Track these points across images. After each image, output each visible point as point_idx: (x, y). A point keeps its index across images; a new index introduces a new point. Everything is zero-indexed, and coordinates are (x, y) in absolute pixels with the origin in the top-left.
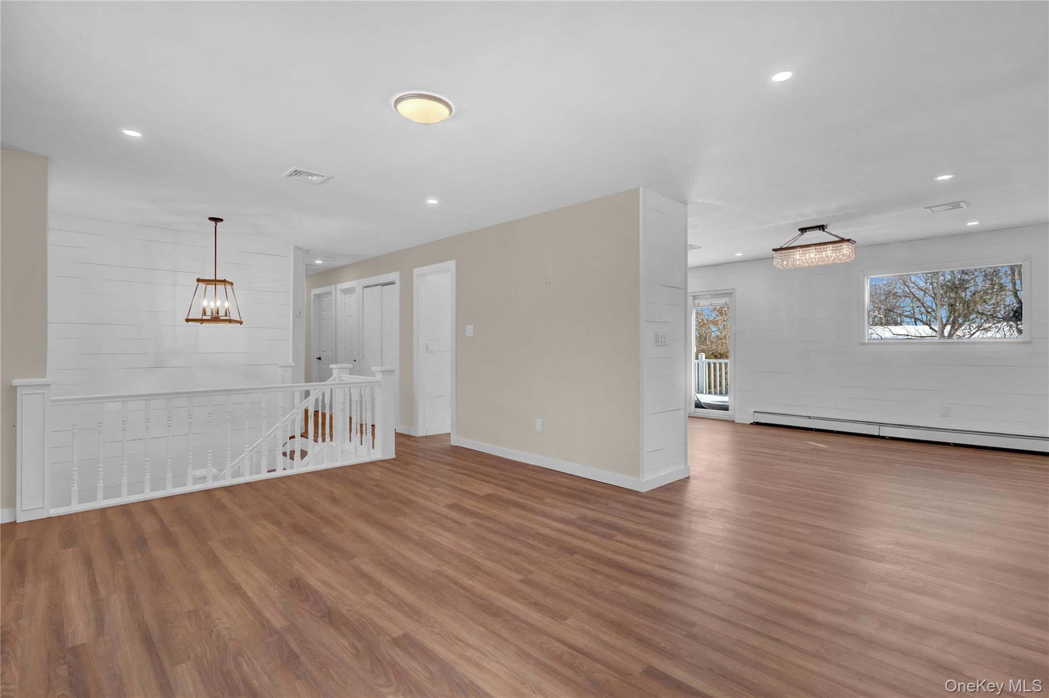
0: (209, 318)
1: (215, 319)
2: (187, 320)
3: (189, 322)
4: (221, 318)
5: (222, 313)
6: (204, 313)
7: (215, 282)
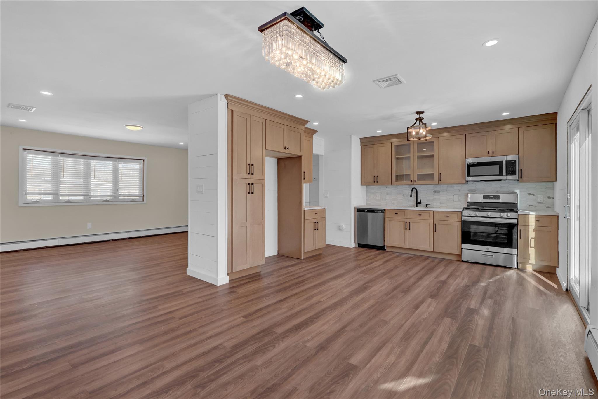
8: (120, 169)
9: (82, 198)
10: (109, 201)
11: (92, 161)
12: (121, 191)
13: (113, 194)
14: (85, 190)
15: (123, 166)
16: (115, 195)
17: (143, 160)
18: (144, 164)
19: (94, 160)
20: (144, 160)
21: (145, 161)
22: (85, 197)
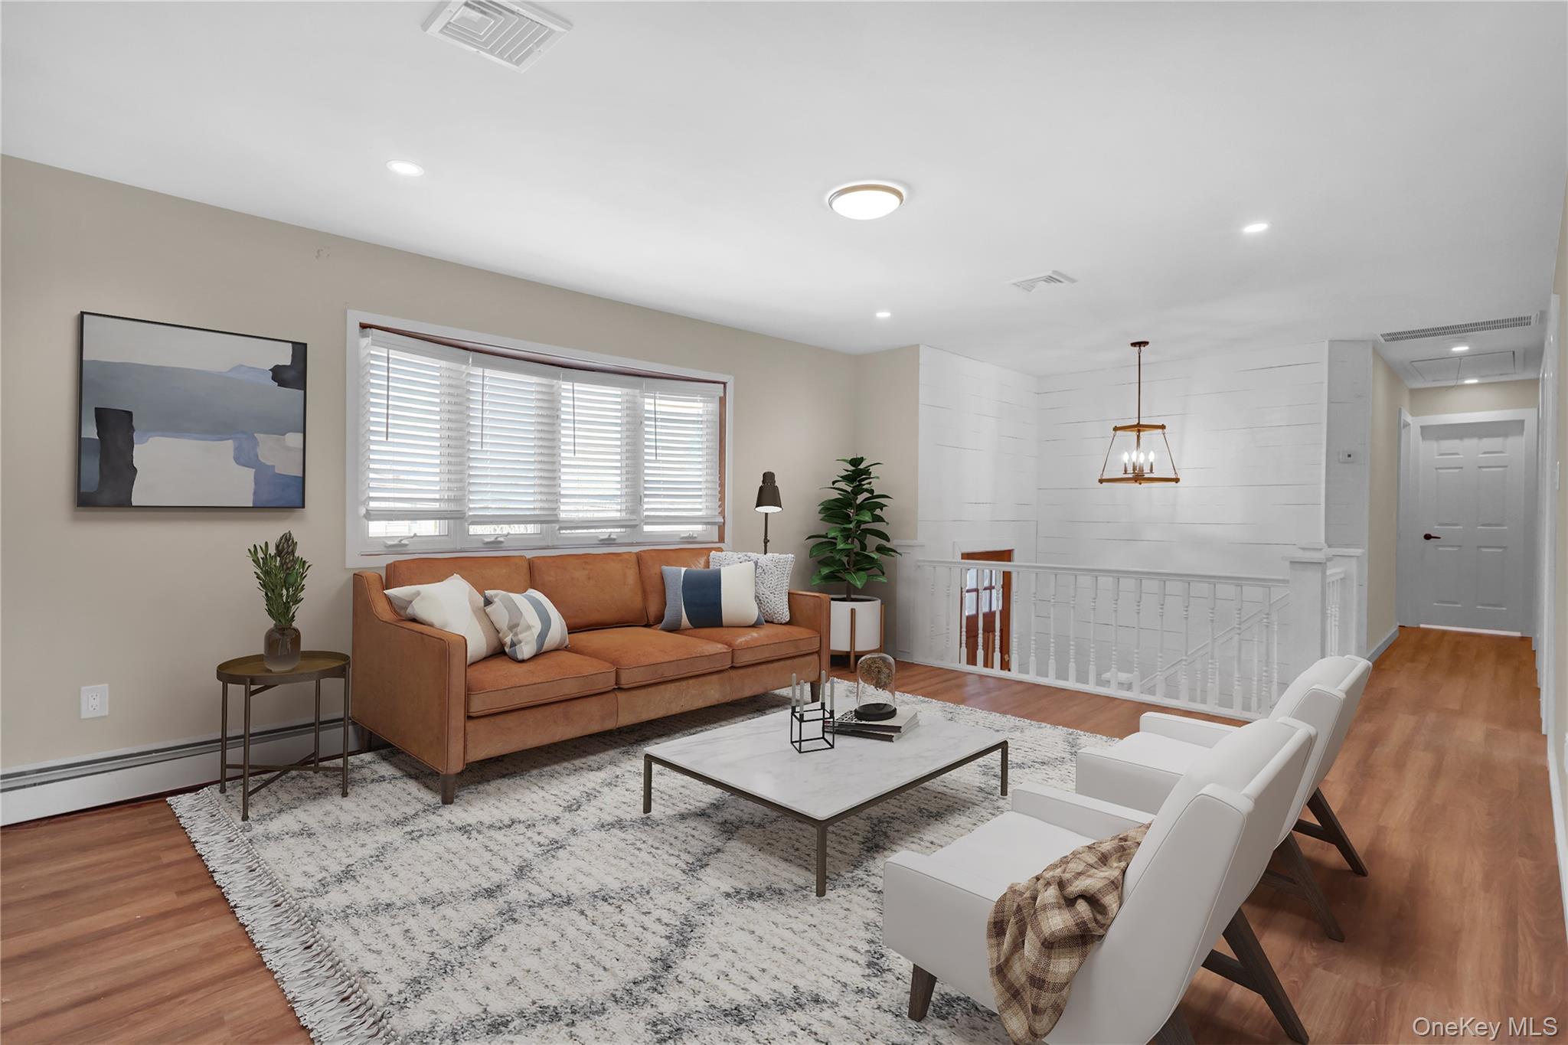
0: (1131, 476)
1: (1138, 477)
2: (1101, 481)
3: (1104, 484)
4: (1146, 476)
5: (1146, 469)
6: (1126, 472)
7: (1139, 428)
8: (649, 419)
9: (531, 529)
10: (617, 542)
11: (567, 385)
12: (651, 506)
13: (628, 517)
14: (544, 498)
15: (660, 404)
16: (634, 517)
17: (722, 385)
18: (722, 401)
19: (573, 380)
20: (725, 384)
21: (727, 385)
22: (544, 525)
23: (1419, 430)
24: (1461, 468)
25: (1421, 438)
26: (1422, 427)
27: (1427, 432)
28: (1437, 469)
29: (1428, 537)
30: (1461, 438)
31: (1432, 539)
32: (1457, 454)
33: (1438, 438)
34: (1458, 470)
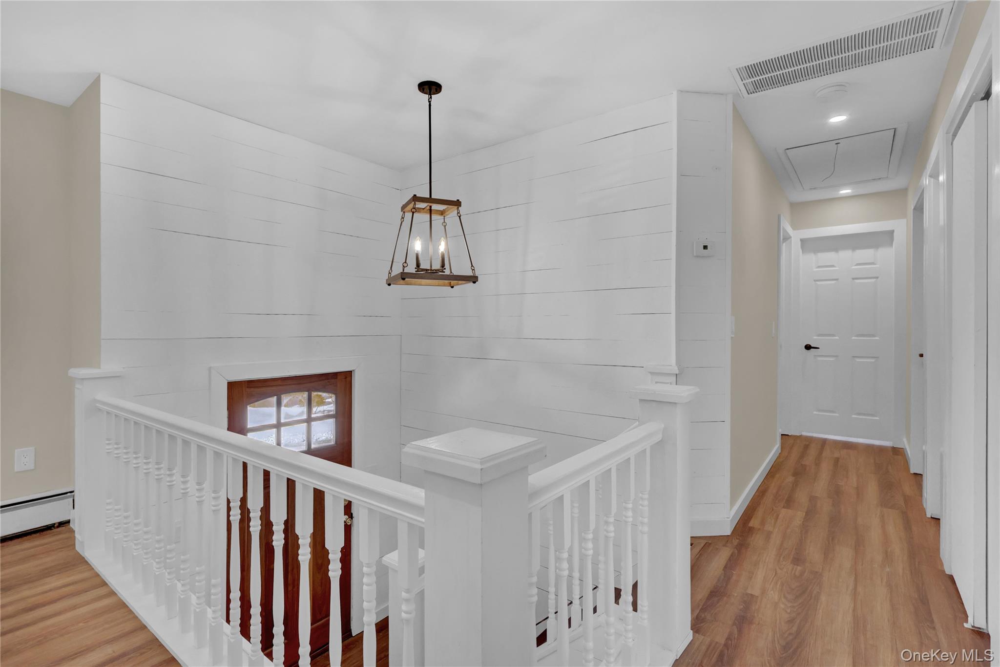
23: (800, 243)
24: (837, 280)
25: (801, 251)
26: (802, 240)
27: (805, 243)
28: (815, 281)
29: (808, 347)
30: (836, 250)
31: (812, 349)
32: (833, 266)
33: (816, 251)
34: (833, 282)
